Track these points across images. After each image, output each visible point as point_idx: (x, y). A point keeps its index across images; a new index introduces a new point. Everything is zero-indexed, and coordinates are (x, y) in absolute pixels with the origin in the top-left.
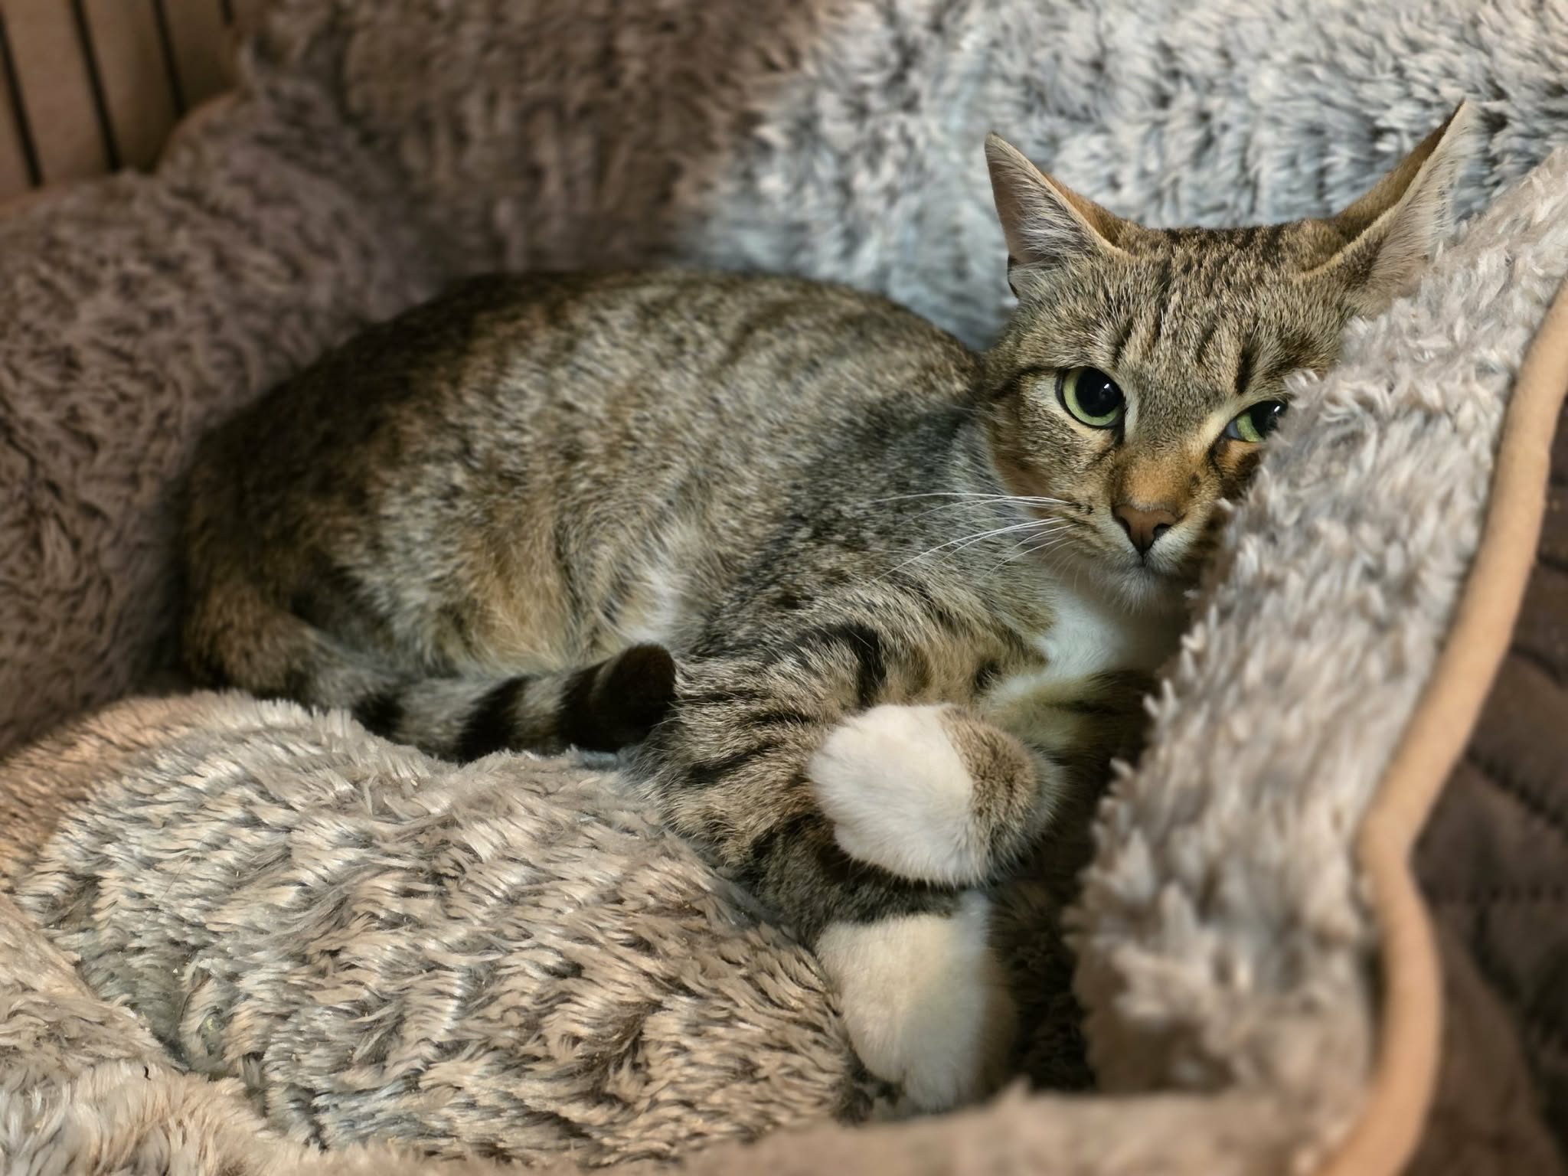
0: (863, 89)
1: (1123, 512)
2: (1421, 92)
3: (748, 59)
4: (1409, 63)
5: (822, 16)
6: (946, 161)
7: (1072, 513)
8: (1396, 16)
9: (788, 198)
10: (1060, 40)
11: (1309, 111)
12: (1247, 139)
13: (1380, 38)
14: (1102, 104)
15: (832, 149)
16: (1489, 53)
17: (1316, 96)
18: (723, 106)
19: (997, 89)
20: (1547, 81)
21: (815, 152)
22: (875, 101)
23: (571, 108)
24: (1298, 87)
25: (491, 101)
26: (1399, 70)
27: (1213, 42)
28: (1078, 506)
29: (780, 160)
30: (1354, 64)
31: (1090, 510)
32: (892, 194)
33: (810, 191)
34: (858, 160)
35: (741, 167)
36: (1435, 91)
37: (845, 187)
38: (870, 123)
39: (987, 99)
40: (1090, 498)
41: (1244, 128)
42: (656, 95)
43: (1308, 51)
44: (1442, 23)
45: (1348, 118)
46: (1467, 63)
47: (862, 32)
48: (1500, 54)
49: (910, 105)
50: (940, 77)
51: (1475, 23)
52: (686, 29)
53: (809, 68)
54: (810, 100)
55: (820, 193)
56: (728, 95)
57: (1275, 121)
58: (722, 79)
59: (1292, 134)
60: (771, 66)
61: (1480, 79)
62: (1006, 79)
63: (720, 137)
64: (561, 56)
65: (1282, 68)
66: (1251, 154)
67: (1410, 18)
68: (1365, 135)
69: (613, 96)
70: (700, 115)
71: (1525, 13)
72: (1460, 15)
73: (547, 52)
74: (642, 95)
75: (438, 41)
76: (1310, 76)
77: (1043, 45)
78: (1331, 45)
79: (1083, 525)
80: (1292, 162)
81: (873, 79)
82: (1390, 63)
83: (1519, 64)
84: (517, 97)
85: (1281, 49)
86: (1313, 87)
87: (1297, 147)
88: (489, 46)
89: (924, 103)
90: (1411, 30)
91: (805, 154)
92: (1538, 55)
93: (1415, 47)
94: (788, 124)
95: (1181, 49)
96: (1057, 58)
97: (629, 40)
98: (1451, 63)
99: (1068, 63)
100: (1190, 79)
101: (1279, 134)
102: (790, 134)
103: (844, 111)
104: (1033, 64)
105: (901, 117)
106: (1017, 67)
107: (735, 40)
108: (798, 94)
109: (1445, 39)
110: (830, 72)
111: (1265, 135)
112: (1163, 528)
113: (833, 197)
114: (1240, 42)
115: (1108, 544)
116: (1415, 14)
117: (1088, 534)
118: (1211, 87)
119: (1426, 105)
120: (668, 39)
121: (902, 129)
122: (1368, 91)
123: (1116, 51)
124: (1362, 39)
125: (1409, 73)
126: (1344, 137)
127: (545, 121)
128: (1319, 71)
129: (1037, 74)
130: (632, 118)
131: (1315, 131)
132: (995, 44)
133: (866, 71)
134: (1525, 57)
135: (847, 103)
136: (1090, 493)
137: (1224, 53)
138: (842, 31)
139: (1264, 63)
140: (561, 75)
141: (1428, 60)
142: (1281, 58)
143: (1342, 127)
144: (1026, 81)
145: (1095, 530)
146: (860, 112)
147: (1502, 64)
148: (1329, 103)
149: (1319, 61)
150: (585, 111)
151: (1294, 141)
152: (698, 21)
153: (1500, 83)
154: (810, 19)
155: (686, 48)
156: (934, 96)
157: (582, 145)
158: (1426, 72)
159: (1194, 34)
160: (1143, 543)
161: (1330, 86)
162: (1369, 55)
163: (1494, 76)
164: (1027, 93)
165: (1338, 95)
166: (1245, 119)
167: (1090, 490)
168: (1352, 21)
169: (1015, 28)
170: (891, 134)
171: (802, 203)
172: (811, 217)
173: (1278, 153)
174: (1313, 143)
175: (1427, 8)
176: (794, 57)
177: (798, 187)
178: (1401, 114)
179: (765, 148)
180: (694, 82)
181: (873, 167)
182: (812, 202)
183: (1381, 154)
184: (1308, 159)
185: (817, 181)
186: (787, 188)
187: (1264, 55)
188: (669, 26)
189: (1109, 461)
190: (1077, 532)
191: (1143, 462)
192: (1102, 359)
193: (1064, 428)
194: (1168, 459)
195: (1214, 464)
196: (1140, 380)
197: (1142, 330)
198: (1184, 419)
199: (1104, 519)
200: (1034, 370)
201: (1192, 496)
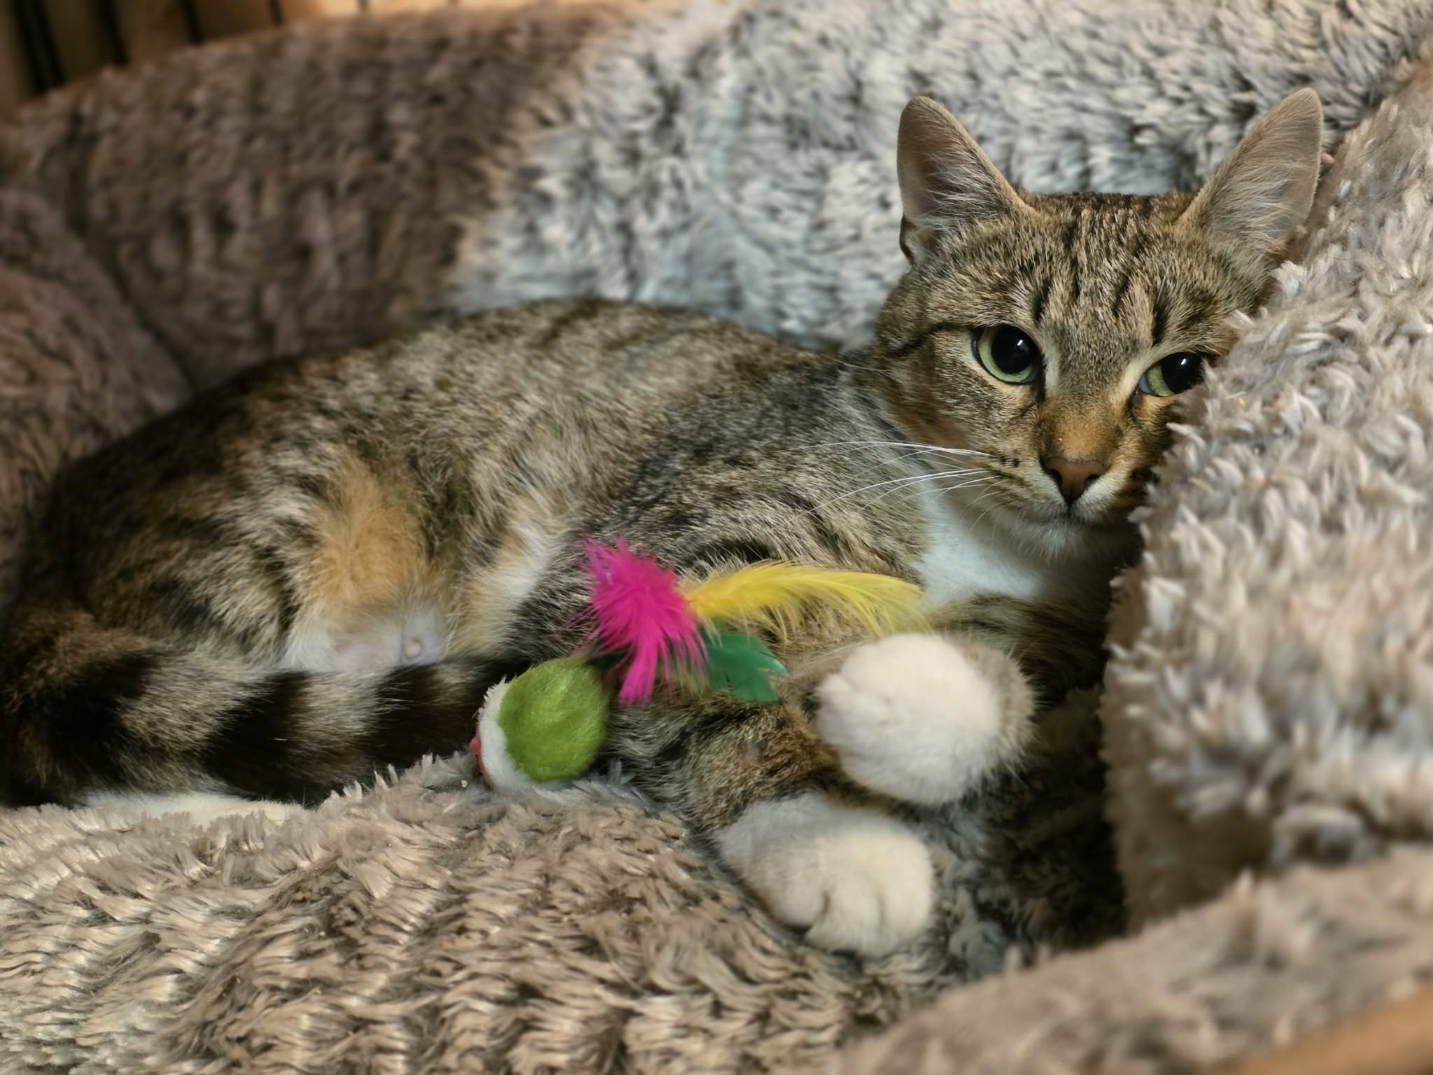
0: (634, 135)
1: (1054, 465)
2: (1173, 91)
3: (523, 118)
4: (1160, 66)
5: (591, 74)
6: (715, 201)
7: (996, 465)
8: (1137, 27)
9: (572, 246)
10: (814, 80)
11: (1067, 119)
12: (1009, 149)
13: (1126, 47)
14: (865, 132)
15: (611, 194)
16: (1233, 51)
17: (1071, 105)
18: (501, 165)
19: (759, 130)
20: (1291, 72)
21: (595, 198)
22: (645, 145)
23: (342, 185)
24: (1053, 97)
25: (256, 189)
26: (1149, 73)
27: (961, 66)
28: (1003, 460)
29: (561, 211)
30: (1103, 72)
31: (1016, 463)
32: (665, 235)
33: (593, 235)
34: (637, 203)
35: (523, 221)
36: (1187, 88)
37: (624, 228)
38: (644, 167)
39: (749, 140)
40: (1015, 451)
41: (1003, 140)
42: (431, 164)
43: (1056, 65)
44: (1181, 28)
45: (1104, 121)
46: (1213, 60)
47: (627, 85)
48: (1243, 51)
49: (678, 150)
50: (701, 122)
51: (1216, 25)
52: (454, 100)
53: (583, 120)
54: (586, 150)
55: (603, 238)
56: (505, 154)
57: (1035, 131)
58: (498, 140)
59: (1052, 140)
60: (545, 123)
61: (1226, 74)
62: (767, 119)
63: (501, 194)
64: (328, 135)
65: (1034, 83)
66: (1014, 162)
67: (1150, 27)
68: (1121, 134)
69: (387, 169)
70: (478, 176)
71: (1256, 13)
72: (1198, 19)
73: (313, 134)
74: (417, 166)
75: (196, 135)
76: (1063, 88)
77: (800, 85)
78: (1079, 59)
79: (1011, 477)
80: (1053, 168)
81: (643, 126)
82: (1137, 68)
83: (1263, 58)
84: (284, 179)
85: (1028, 66)
86: (1067, 97)
87: (1057, 154)
88: (249, 138)
89: (689, 147)
90: (1152, 36)
91: (585, 203)
92: (1279, 48)
94: (566, 175)
95: (933, 74)
96: (816, 96)
97: (399, 114)
98: (1198, 62)
99: (827, 99)
101: (1039, 141)
102: (569, 184)
103: (618, 158)
104: (793, 102)
105: (671, 161)
106: (778, 107)
107: (506, 103)
108: (574, 144)
109: (1189, 41)
110: (602, 123)
111: (1026, 144)
113: (616, 241)
114: (986, 64)
115: (1035, 496)
116: (1155, 24)
117: (1015, 488)
119: (1178, 102)
120: (437, 111)
121: (673, 171)
122: (1122, 94)
123: (872, 84)
124: (1108, 51)
125: (1159, 74)
126: (1100, 139)
127: (316, 200)
128: (1071, 82)
129: (798, 112)
130: (407, 187)
131: (1072, 136)
132: (751, 89)
133: (634, 119)
134: (1267, 52)
135: (621, 150)
136: (1016, 447)
137: (973, 76)
138: (611, 84)
139: (1013, 80)
140: (330, 153)
141: (1177, 61)
142: (1034, 75)
143: (1101, 130)
144: (788, 120)
145: (1021, 482)
146: (633, 157)
147: (1247, 60)
148: (1084, 109)
149: (1069, 73)
150: (354, 187)
151: (1054, 147)
152: (467, 90)
153: (1247, 76)
154: (580, 76)
155: (456, 117)
156: (698, 140)
157: (354, 218)
158: (1175, 72)
159: (946, 61)
160: (1072, 493)
161: (1084, 94)
162: (1117, 64)
163: (1240, 69)
164: (790, 131)
165: (1095, 102)
166: (1005, 132)
167: (1016, 443)
168: (1094, 35)
169: (770, 73)
170: (664, 177)
171: (586, 249)
172: (597, 262)
173: (1039, 159)
174: (1073, 147)
175: (1165, 17)
176: (567, 112)
177: (582, 234)
178: (1156, 111)
179: (546, 200)
180: (469, 146)
181: (650, 210)
182: (596, 248)
183: (1141, 149)
184: (1070, 163)
185: (599, 226)
186: (570, 236)
187: (1013, 72)
188: (437, 100)
189: (1032, 416)
190: (1003, 483)
191: (1071, 415)
192: (1022, 317)
193: (984, 384)
194: (1094, 412)
195: (1132, 415)
196: (1062, 336)
197: (1060, 288)
198: (1107, 373)
199: (1032, 471)
200: (949, 327)
201: (1117, 447)
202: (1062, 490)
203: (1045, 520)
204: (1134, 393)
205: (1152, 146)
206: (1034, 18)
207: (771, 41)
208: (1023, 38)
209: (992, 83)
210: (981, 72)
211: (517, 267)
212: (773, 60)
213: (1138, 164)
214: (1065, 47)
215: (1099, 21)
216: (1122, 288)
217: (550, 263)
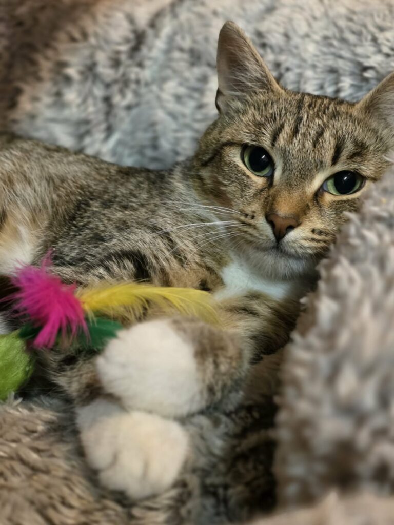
0: (118, 52)
1: (272, 218)
2: (386, 50)
3: (62, 36)
4: (381, 37)
7: (243, 218)
8: (372, 16)
9: (79, 106)
10: (207, 31)
11: (331, 62)
12: (300, 75)
13: (365, 26)
15: (103, 82)
17: (333, 54)
18: (48, 59)
19: (177, 55)
21: (94, 82)
22: (123, 58)
24: (325, 49)
26: (374, 40)
27: (281, 30)
28: (246, 215)
29: (76, 86)
30: (352, 38)
31: (253, 217)
32: (129, 108)
33: (90, 101)
34: (115, 88)
35: (54, 90)
37: (107, 100)
38: (121, 70)
39: (172, 60)
41: (297, 71)
42: (13, 56)
43: (329, 33)
45: (349, 64)
47: (118, 26)
49: (140, 64)
52: (28, 24)
53: (93, 40)
54: (92, 56)
55: (95, 105)
56: (50, 53)
57: (314, 67)
58: (47, 45)
59: (322, 72)
60: (73, 40)
62: (181, 50)
63: (45, 74)
65: (317, 42)
66: (302, 82)
67: (378, 16)
68: (357, 71)
70: (34, 63)
76: (331, 45)
77: (200, 33)
78: (341, 30)
79: (250, 225)
81: (123, 48)
82: (369, 37)
85: (315, 33)
86: (333, 50)
87: (324, 79)
89: (146, 63)
90: (378, 21)
91: (89, 84)
93: (381, 29)
94: (81, 68)
95: (267, 33)
96: (207, 39)
99: (211, 41)
100: (271, 47)
101: (315, 72)
102: (81, 73)
103: (108, 63)
104: (195, 42)
105: (136, 69)
106: (187, 44)
107: (54, 27)
108: (86, 52)
110: (102, 43)
111: (309, 73)
112: (291, 228)
113: (101, 105)
114: (295, 31)
115: (261, 235)
116: (381, 15)
117: (251, 230)
118: (281, 51)
119: (388, 56)
120: (19, 30)
121: (137, 74)
124: (356, 27)
125: (380, 41)
126: (347, 73)
128: (335, 43)
129: (197, 47)
131: (333, 71)
133: (119, 44)
135: (111, 59)
136: (253, 209)
137: (287, 36)
139: (307, 40)
141: (389, 35)
142: (317, 38)
143: (347, 68)
144: (192, 51)
145: (255, 227)
146: (116, 63)
148: (340, 57)
149: (335, 38)
151: (322, 76)
152: (35, 19)
155: (28, 32)
156: (149, 58)
158: (388, 40)
159: (274, 27)
160: (280, 235)
161: (341, 49)
162: (359, 34)
165: (346, 53)
166: (299, 66)
167: (254, 207)
168: (350, 20)
171: (86, 109)
172: (92, 117)
173: (315, 82)
174: (332, 77)
175: (387, 12)
176: (85, 36)
177: (84, 101)
178: (375, 60)
179: (68, 80)
180: (32, 47)
181: (122, 93)
182: (91, 109)
183: (366, 80)
184: (330, 85)
185: (95, 98)
186: (79, 101)
187: (307, 36)
188: (20, 24)
189: (265, 194)
190: (245, 228)
191: (284, 194)
192: (266, 142)
193: (244, 174)
194: (296, 195)
195: (317, 201)
196: (285, 154)
197: (287, 129)
198: (306, 175)
199: (261, 222)
200: (230, 144)
201: (306, 214)
202: (274, 233)
203: (265, 250)
204: (319, 190)
205: (373, 79)
206: (322, 9)
207: (189, 10)
208: (315, 18)
209: (296, 40)
210: (291, 34)
211: (49, 113)
212: (189, 20)
213: (365, 88)
214: (336, 25)
215: (354, 12)
216: (320, 134)
217: (66, 113)
